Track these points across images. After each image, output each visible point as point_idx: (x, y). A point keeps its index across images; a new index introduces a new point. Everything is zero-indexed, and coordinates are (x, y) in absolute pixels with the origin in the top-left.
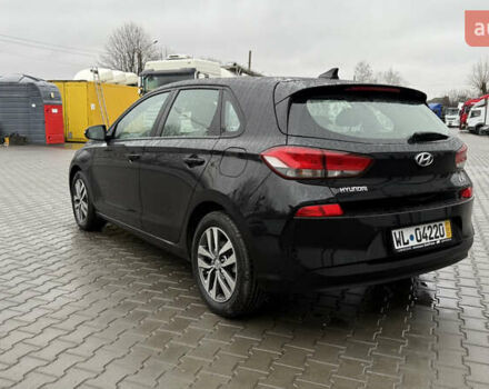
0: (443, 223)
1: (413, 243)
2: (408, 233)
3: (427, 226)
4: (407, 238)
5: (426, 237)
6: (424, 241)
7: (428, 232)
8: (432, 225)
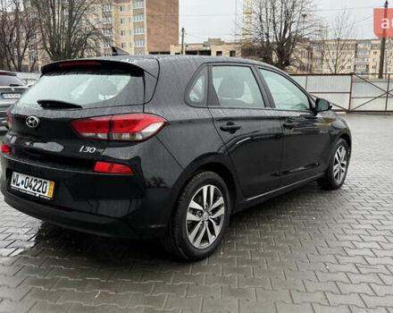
0: (48, 182)
1: (22, 187)
2: (21, 178)
3: (34, 178)
4: (19, 181)
5: (31, 187)
6: (28, 189)
7: (33, 184)
8: (39, 179)
